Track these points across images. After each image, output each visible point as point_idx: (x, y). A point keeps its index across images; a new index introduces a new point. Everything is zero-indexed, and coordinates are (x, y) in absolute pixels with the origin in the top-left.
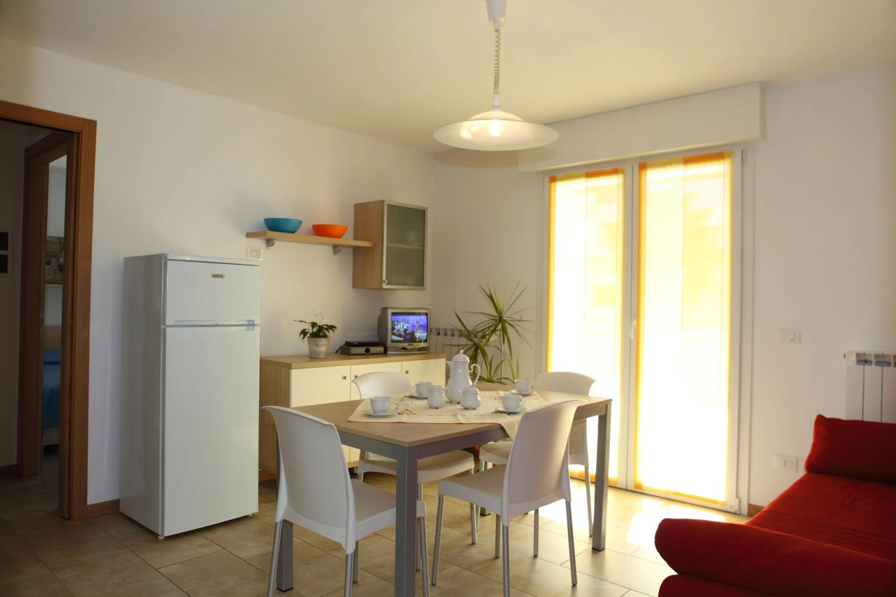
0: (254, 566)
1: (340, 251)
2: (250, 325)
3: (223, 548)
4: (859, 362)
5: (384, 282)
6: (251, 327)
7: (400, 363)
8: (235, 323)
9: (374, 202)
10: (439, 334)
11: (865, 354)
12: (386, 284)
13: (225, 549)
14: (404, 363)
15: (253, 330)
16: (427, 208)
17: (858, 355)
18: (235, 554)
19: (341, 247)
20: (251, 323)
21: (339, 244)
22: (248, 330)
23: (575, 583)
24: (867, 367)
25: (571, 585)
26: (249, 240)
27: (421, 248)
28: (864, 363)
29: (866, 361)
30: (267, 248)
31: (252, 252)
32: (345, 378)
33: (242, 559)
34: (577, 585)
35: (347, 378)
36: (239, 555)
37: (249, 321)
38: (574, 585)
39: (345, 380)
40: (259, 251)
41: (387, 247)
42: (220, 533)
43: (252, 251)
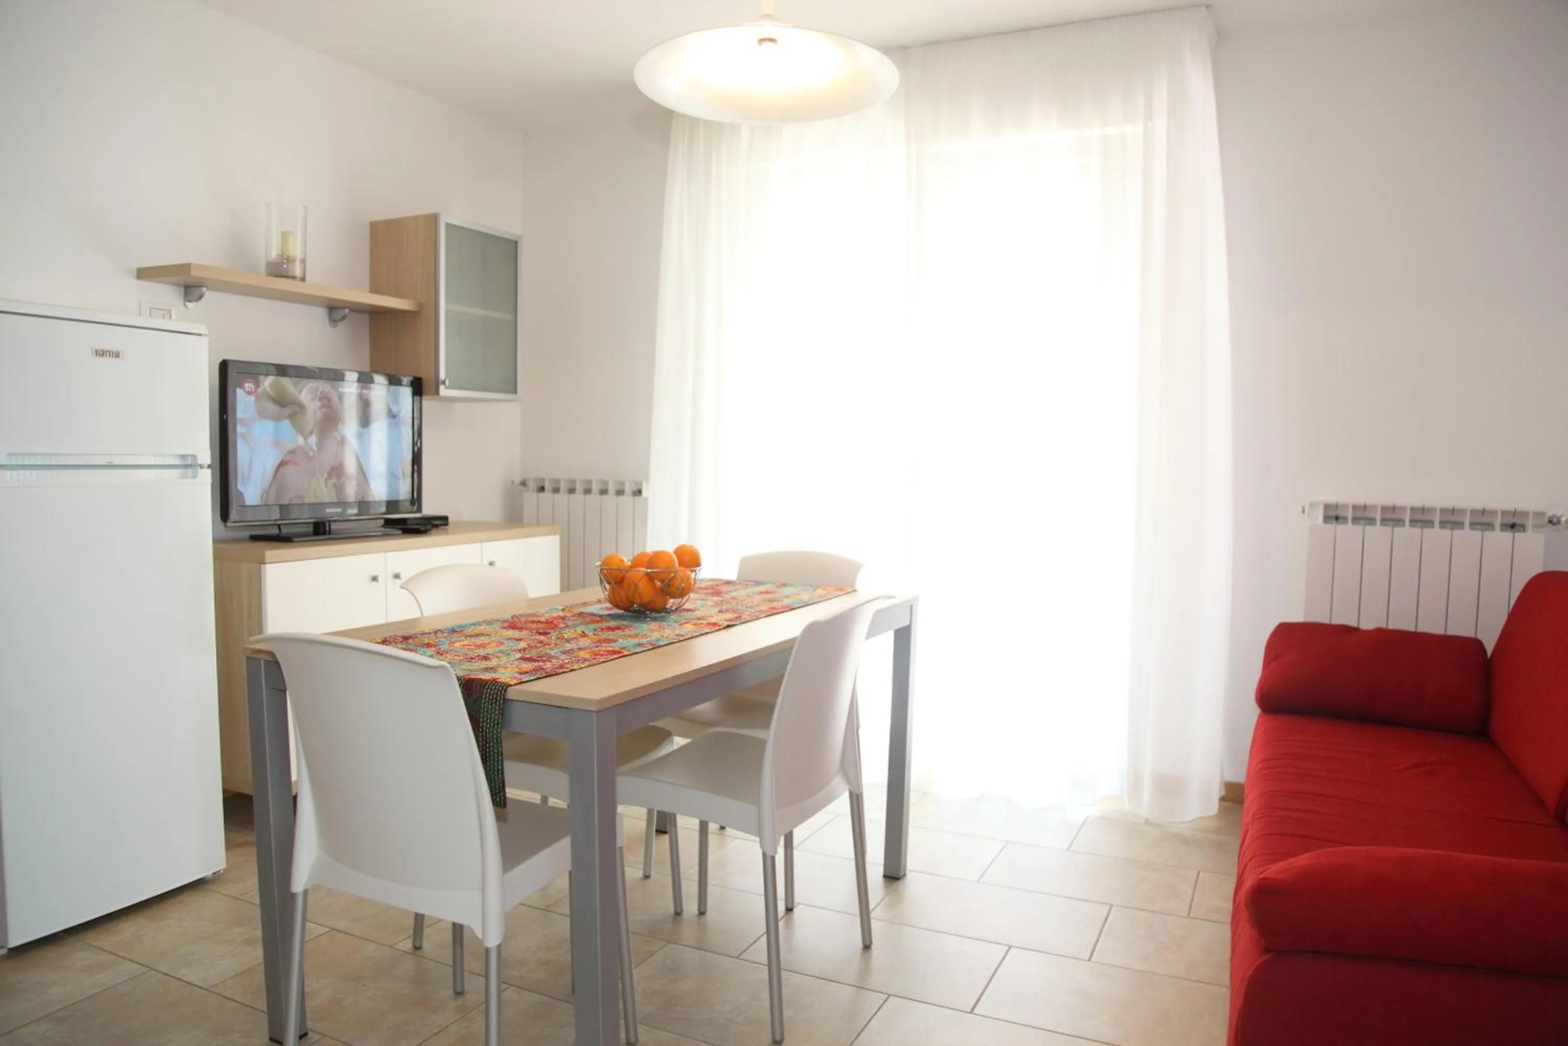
0: (234, 1001)
1: (344, 318)
2: (187, 466)
3: (146, 966)
4: (1327, 519)
5: (444, 383)
6: (190, 471)
7: (478, 545)
8: (152, 461)
9: (416, 218)
10: (542, 489)
11: (1337, 506)
12: (447, 388)
13: (152, 969)
14: (486, 545)
15: (195, 476)
16: (521, 237)
17: (1327, 507)
18: (179, 976)
19: (347, 311)
20: (189, 462)
21: (344, 301)
22: (184, 476)
23: (868, 943)
24: (1340, 528)
25: (860, 945)
26: (144, 284)
27: (509, 317)
28: (1334, 521)
29: (1337, 518)
30: (185, 305)
31: (152, 310)
32: (375, 579)
33: (201, 988)
34: (873, 946)
35: (380, 579)
36: (192, 979)
37: (183, 457)
38: (867, 947)
39: (375, 583)
40: (169, 311)
41: (447, 311)
42: (128, 929)
43: (151, 308)
